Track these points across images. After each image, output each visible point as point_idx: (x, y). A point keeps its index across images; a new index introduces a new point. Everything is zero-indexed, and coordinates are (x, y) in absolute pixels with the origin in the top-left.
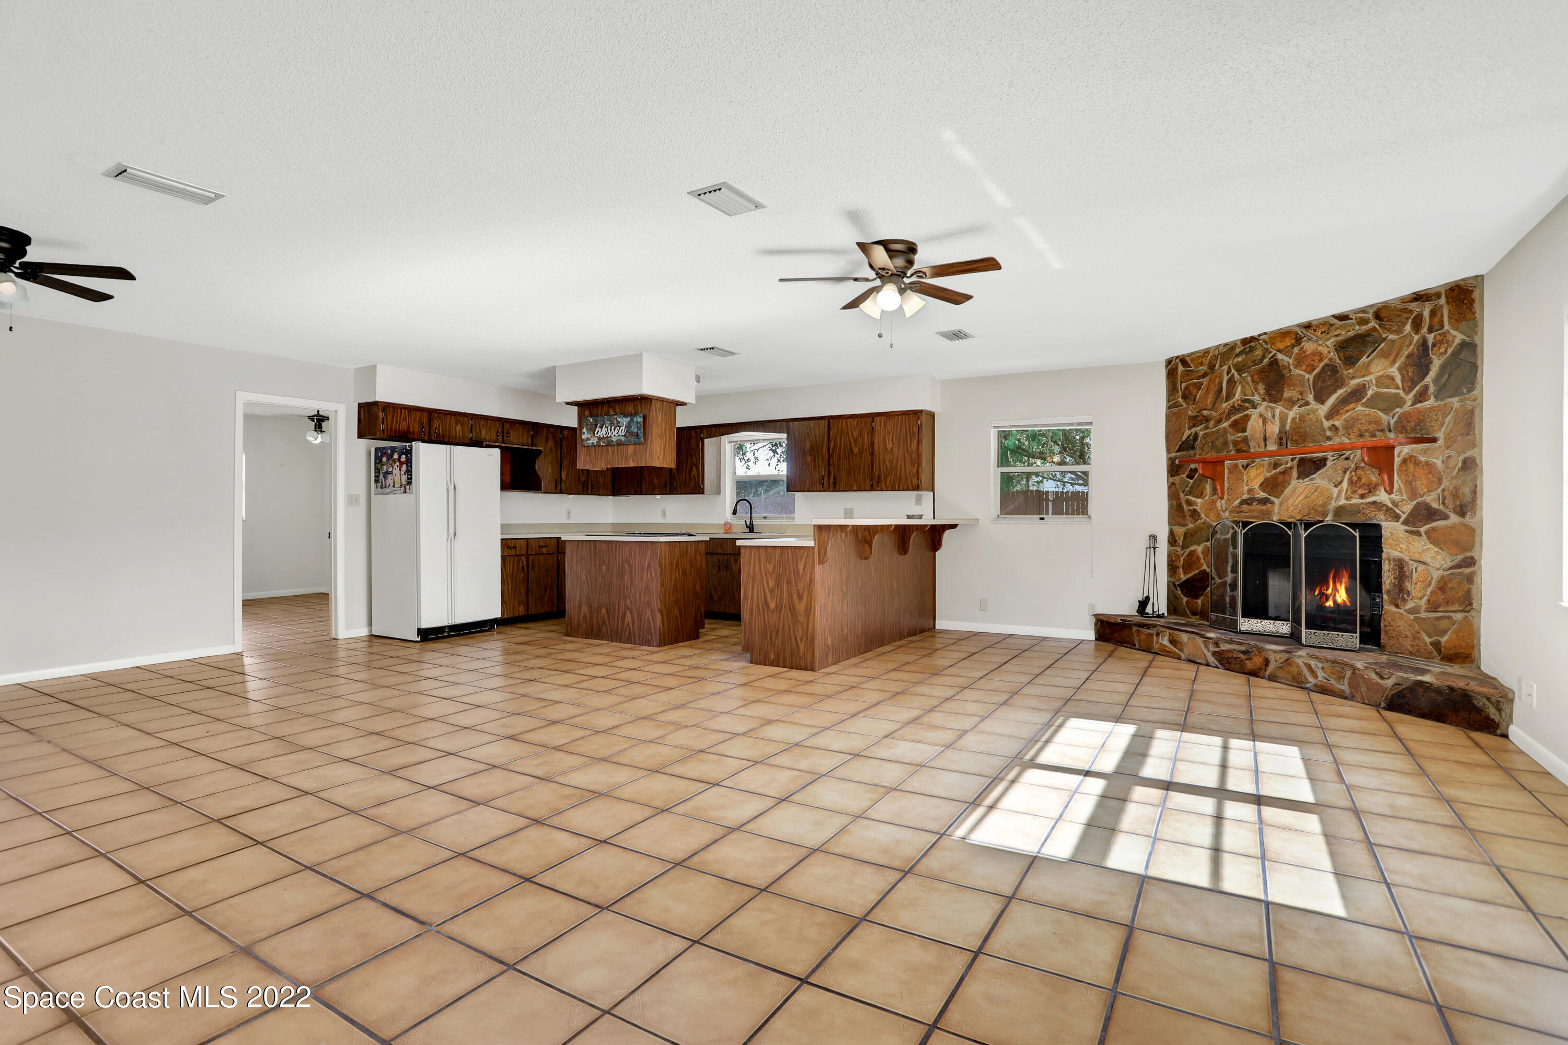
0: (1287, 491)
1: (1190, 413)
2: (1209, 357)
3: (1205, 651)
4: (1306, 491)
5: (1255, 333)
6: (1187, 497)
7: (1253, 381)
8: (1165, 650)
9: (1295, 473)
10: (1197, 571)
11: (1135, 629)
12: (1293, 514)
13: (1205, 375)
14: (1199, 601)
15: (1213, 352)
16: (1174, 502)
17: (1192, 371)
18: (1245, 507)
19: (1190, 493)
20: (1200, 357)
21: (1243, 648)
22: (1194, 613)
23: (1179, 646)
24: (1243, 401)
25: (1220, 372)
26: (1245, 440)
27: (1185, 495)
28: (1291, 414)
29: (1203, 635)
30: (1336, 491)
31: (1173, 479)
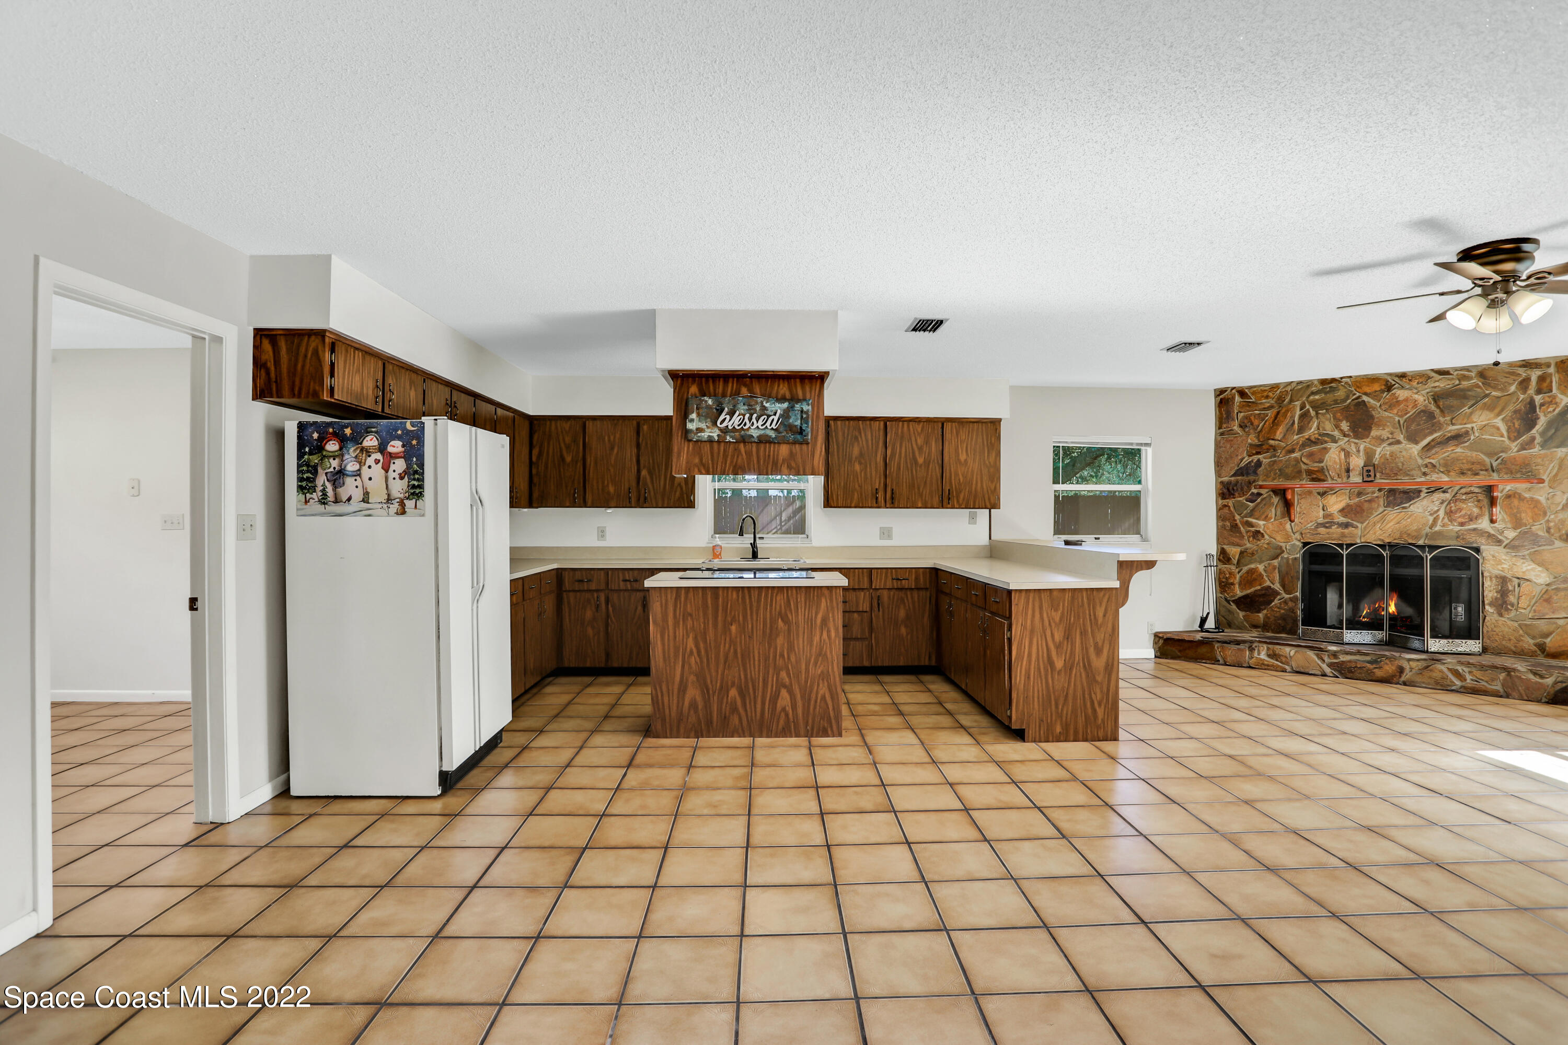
0: (1373, 518)
1: (1249, 441)
2: (1278, 392)
3: (1319, 662)
4: (1399, 517)
5: (1337, 375)
6: (1245, 519)
7: (1335, 418)
8: (1263, 664)
9: (1381, 501)
10: (1259, 588)
11: (1216, 645)
13: (1270, 407)
14: (1261, 615)
15: (1283, 387)
16: (1228, 524)
17: (1253, 402)
18: (1322, 530)
19: (1251, 514)
20: (1266, 390)
21: (1368, 658)
22: (1255, 626)
23: (1284, 660)
24: (1320, 435)
25: (1291, 406)
26: (1321, 470)
27: (1242, 518)
28: (1379, 450)
29: (1321, 648)
30: (1431, 519)
31: (1225, 502)
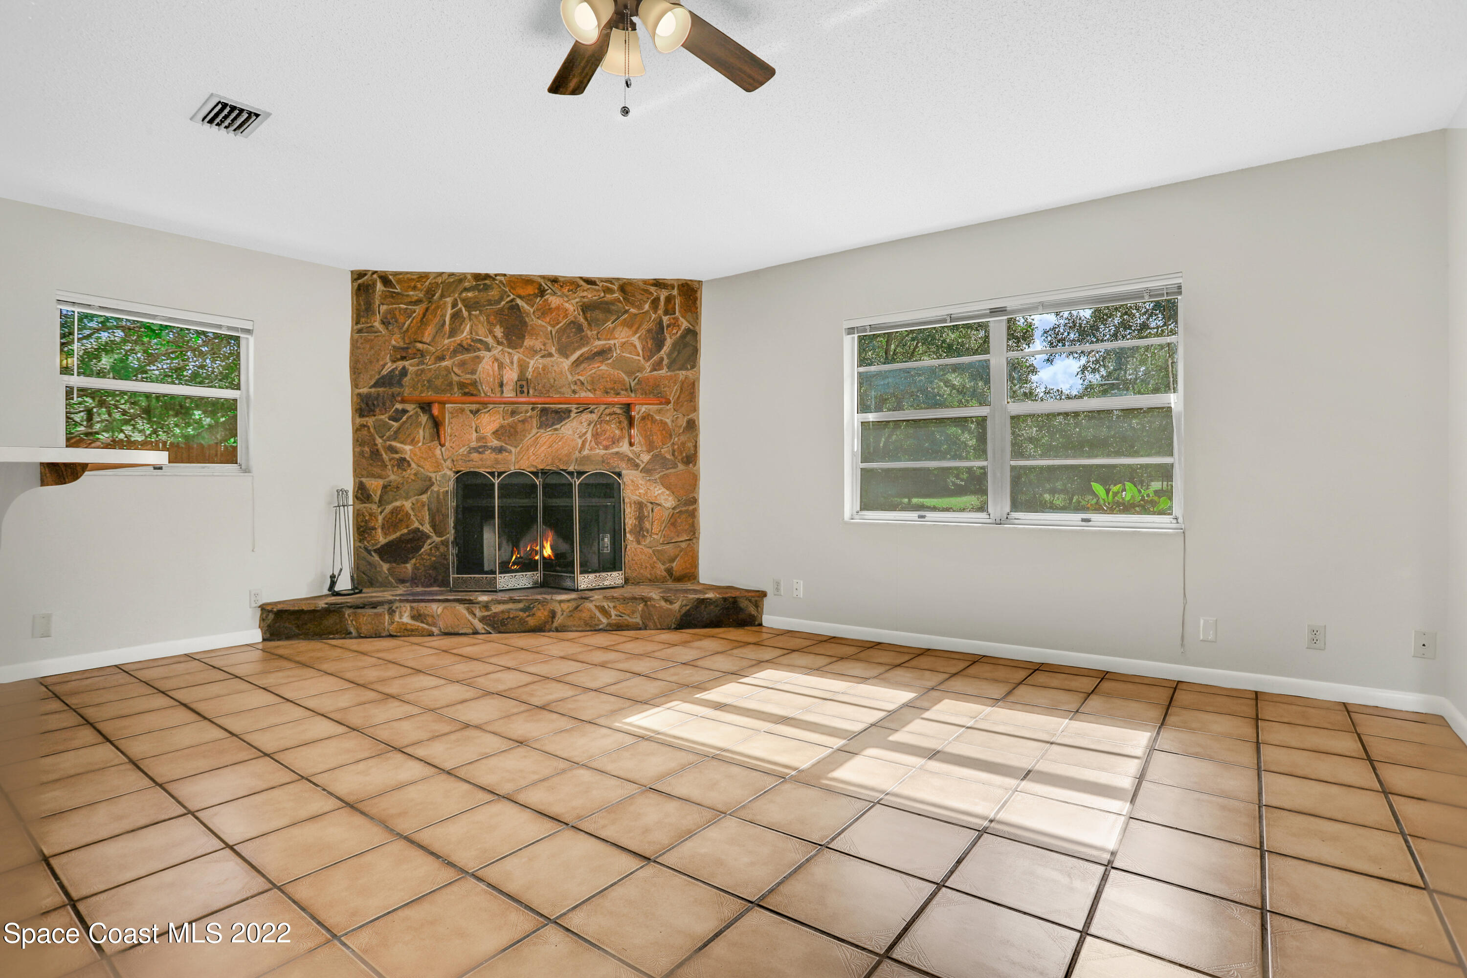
0: (528, 440)
1: (393, 342)
2: (427, 283)
3: (470, 618)
4: (550, 440)
5: (492, 271)
6: (388, 443)
7: (488, 322)
8: (406, 629)
9: (535, 422)
10: (405, 531)
11: (348, 612)
12: (534, 464)
13: (418, 302)
14: (409, 566)
15: (435, 278)
16: (367, 449)
17: (398, 294)
18: (475, 456)
19: (395, 437)
20: (413, 279)
21: (521, 605)
22: (402, 581)
23: (430, 620)
24: (473, 340)
25: (442, 303)
26: (474, 383)
27: (385, 441)
28: (532, 362)
29: (470, 600)
30: (580, 442)
31: (364, 420)
